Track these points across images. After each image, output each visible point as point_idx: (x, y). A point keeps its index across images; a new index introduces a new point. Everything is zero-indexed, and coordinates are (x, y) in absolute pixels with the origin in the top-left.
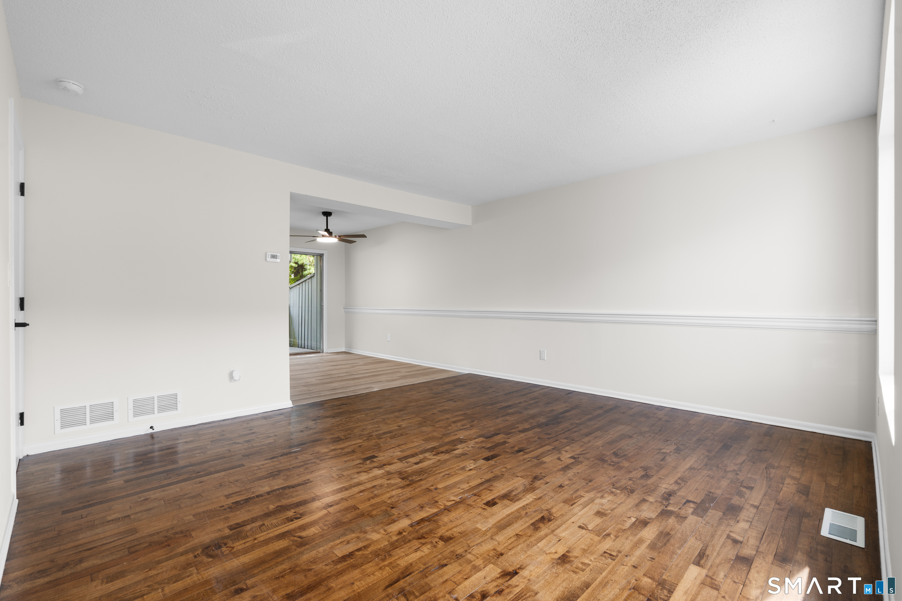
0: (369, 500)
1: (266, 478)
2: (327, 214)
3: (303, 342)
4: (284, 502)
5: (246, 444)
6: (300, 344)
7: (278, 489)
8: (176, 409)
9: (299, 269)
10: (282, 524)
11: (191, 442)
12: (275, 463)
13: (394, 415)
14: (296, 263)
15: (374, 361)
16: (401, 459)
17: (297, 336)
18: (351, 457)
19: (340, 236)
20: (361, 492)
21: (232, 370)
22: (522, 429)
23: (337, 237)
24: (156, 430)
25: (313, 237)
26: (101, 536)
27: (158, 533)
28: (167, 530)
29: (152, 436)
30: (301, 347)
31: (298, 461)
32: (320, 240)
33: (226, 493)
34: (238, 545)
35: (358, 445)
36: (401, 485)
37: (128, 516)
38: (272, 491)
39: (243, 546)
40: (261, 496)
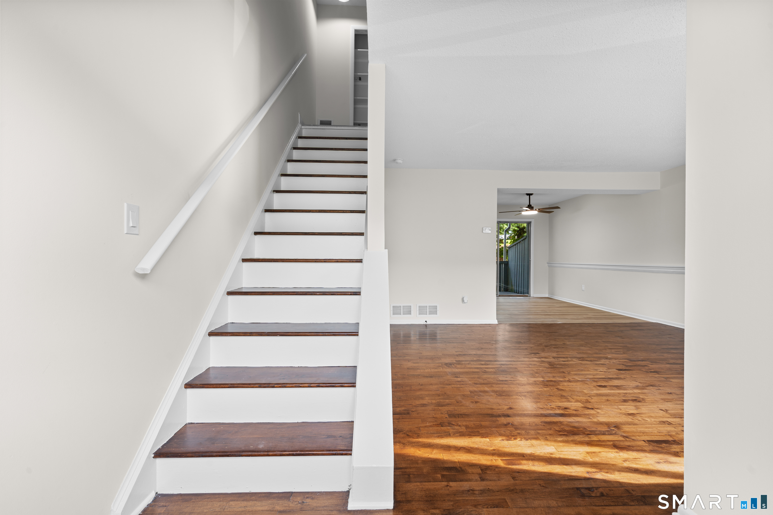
0: (525, 368)
1: (475, 349)
2: (529, 195)
3: (518, 289)
4: (481, 359)
5: (468, 336)
6: (515, 289)
7: (480, 354)
8: (437, 314)
9: (521, 232)
10: (478, 365)
11: (443, 330)
12: (481, 345)
13: (564, 337)
14: (518, 227)
15: (569, 306)
16: (554, 358)
17: (513, 284)
18: (523, 351)
19: (539, 209)
20: (522, 364)
21: (463, 296)
22: (672, 363)
23: (537, 210)
24: (427, 323)
25: (519, 211)
26: (410, 352)
27: (429, 356)
28: (432, 356)
29: (426, 325)
30: (516, 293)
31: (492, 347)
32: (524, 213)
33: (456, 350)
34: (458, 366)
35: (531, 347)
36: (547, 367)
37: (419, 349)
38: (476, 354)
39: (460, 367)
40: (471, 355)
